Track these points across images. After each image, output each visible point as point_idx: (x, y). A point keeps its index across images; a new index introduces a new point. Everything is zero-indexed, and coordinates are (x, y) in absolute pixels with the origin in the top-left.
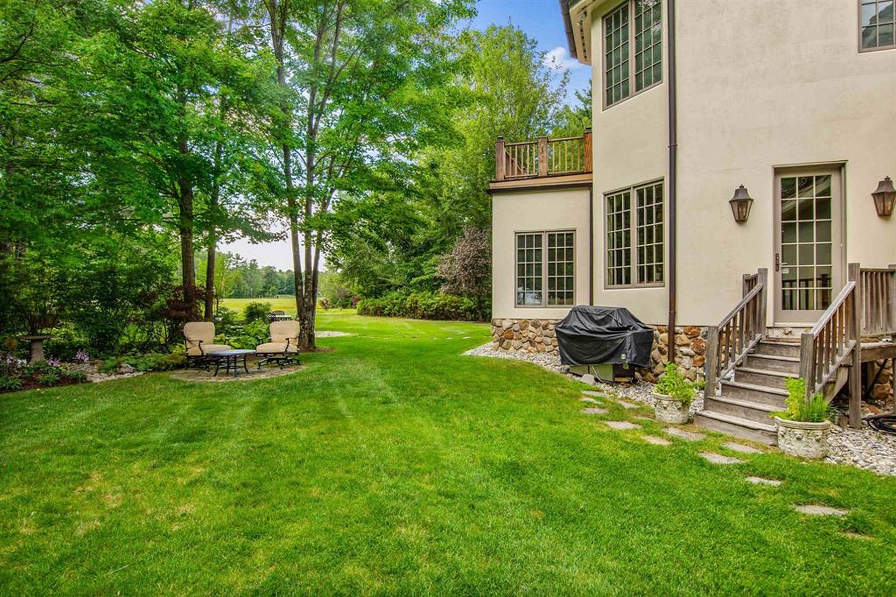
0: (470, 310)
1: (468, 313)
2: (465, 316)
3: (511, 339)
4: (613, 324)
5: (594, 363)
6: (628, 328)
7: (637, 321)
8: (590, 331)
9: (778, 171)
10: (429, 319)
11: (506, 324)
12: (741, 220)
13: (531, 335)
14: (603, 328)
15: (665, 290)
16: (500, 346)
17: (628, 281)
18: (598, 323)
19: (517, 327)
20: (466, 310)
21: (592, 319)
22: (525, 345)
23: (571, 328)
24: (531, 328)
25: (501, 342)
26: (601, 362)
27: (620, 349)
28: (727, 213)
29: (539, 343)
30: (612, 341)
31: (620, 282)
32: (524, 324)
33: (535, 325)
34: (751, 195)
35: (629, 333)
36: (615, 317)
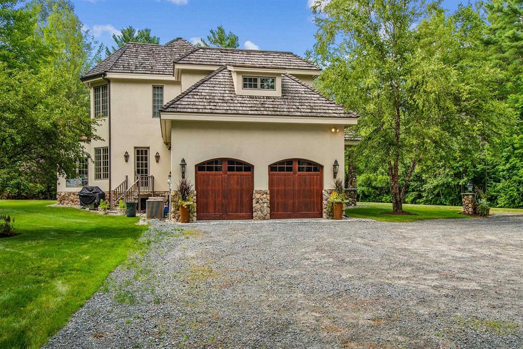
0: (41, 192)
1: (40, 194)
2: (38, 197)
3: (65, 200)
4: (94, 191)
5: (89, 204)
6: (98, 192)
7: (100, 190)
8: (88, 194)
9: (135, 148)
10: (13, 199)
11: (63, 194)
12: (127, 161)
13: (72, 198)
14: (91, 193)
15: (108, 181)
16: (60, 203)
17: (100, 178)
18: (90, 191)
19: (67, 195)
20: (39, 192)
21: (88, 190)
22: (70, 202)
23: (82, 193)
24: (72, 195)
25: (61, 201)
26: (90, 203)
27: (95, 199)
28: (123, 159)
29: (76, 201)
30: (94, 196)
31: (98, 178)
32: (70, 194)
33: (74, 194)
34: (129, 154)
35: (98, 194)
36: (94, 189)
